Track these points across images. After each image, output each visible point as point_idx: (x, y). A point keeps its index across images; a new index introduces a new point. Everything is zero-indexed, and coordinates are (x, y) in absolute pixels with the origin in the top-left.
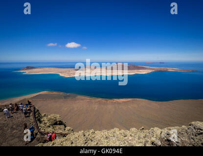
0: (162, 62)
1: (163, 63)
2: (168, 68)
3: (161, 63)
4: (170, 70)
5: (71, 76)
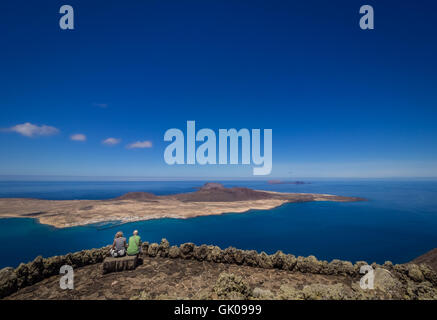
0: (300, 180)
1: (302, 183)
2: (314, 195)
3: (298, 183)
4: (319, 198)
5: (76, 224)
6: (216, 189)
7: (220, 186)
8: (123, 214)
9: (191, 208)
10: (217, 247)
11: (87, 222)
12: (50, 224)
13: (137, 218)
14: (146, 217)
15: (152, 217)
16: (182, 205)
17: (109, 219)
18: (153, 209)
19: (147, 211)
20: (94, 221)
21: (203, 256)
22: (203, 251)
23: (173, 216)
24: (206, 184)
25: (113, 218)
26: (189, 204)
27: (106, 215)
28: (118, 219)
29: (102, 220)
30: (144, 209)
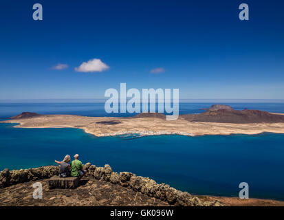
5: (108, 135)
6: (223, 110)
7: (228, 108)
8: (141, 129)
9: (199, 127)
10: (152, 181)
11: (115, 134)
12: (92, 133)
13: (151, 133)
14: (159, 133)
15: (163, 133)
16: (190, 124)
17: (130, 132)
18: (164, 126)
19: (159, 128)
20: (120, 133)
21: (137, 187)
22: (137, 182)
23: (182, 133)
24: (213, 106)
25: (134, 132)
26: (197, 124)
27: (128, 129)
28: (137, 132)
29: (125, 133)
30: (156, 126)
